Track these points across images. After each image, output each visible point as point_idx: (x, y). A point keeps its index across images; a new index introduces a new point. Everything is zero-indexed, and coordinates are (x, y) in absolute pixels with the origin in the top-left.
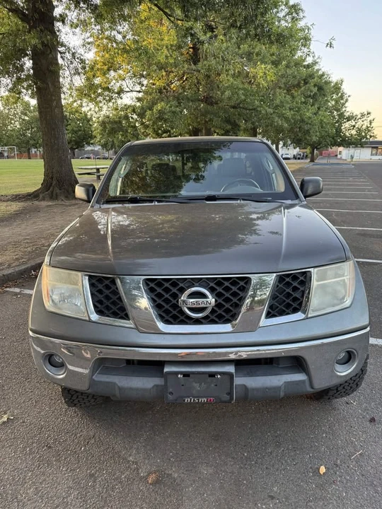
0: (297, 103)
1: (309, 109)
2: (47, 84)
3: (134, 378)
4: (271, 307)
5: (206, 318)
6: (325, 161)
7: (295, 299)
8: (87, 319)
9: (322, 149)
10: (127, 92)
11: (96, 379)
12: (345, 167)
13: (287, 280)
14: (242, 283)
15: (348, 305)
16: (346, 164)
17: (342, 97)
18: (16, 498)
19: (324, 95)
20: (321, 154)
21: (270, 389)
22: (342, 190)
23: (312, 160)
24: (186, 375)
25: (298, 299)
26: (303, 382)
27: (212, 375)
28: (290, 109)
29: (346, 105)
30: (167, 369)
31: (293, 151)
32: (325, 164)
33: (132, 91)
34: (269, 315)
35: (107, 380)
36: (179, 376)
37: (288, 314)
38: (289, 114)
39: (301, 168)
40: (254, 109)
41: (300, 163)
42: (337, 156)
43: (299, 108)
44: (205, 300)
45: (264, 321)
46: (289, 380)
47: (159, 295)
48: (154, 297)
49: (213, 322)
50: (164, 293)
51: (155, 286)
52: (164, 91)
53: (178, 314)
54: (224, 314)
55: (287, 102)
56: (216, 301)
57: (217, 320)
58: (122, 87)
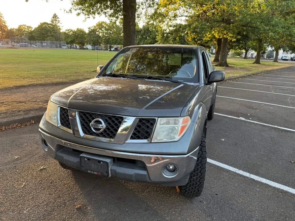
3: (71, 157)
4: (134, 134)
5: (101, 133)
7: (146, 132)
8: (57, 126)
10: (180, 16)
11: (58, 154)
13: (143, 121)
14: (120, 120)
15: (177, 140)
21: (127, 175)
24: (89, 159)
25: (148, 132)
26: (145, 175)
27: (99, 162)
28: (282, 28)
30: (81, 155)
33: (182, 16)
34: (132, 138)
35: (61, 155)
36: (85, 159)
37: (142, 139)
38: (281, 31)
40: (257, 27)
43: (289, 27)
44: (100, 125)
45: (129, 141)
46: (137, 173)
47: (84, 120)
48: (81, 120)
49: (104, 136)
50: (86, 119)
51: (83, 115)
52: (200, 16)
53: (90, 130)
54: (110, 133)
55: (281, 23)
56: (107, 126)
57: (106, 136)
58: (177, 14)
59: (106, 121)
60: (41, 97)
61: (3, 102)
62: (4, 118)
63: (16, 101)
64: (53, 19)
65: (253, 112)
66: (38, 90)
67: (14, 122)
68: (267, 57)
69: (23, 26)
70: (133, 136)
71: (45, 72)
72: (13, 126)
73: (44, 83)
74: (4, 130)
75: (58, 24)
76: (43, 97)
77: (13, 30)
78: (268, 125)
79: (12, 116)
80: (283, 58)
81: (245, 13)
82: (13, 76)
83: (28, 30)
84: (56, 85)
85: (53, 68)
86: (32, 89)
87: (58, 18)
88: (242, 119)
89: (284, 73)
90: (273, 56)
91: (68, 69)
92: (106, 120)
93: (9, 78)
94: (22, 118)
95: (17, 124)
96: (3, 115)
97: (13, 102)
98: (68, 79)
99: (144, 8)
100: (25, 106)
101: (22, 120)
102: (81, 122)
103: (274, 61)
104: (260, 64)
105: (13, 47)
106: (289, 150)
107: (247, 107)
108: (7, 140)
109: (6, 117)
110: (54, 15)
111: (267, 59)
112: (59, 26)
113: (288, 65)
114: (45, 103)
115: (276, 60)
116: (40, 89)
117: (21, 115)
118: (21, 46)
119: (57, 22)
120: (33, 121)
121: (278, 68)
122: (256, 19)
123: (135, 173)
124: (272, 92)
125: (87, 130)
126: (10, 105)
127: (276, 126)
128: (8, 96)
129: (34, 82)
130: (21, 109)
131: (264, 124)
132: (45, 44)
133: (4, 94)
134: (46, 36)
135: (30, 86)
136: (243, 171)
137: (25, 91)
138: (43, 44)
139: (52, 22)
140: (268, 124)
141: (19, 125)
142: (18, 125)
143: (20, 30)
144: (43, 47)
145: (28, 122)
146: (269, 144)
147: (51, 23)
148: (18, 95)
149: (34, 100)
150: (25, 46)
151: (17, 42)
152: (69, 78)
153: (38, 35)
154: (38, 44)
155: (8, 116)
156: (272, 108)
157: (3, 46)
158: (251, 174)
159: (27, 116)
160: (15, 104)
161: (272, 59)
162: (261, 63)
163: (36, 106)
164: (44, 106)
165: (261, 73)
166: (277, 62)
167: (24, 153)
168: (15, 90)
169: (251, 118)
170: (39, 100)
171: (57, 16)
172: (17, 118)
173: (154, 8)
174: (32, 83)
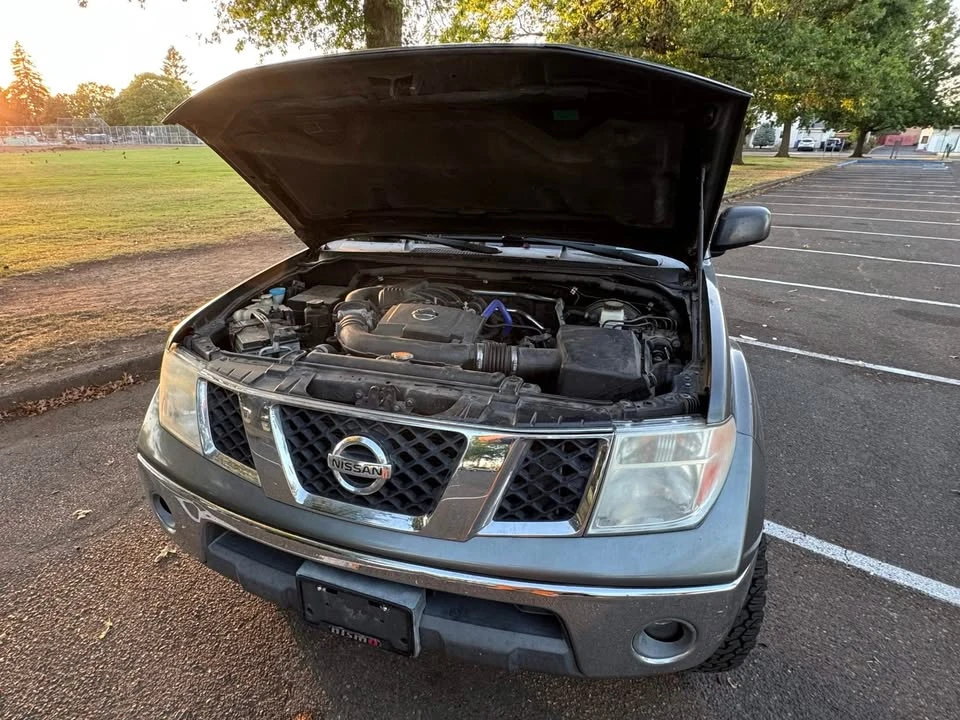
0: (835, 41)
1: (859, 54)
2: (382, 29)
3: (261, 566)
4: (510, 498)
5: (377, 495)
6: (886, 156)
7: (565, 492)
8: (199, 450)
9: (885, 131)
10: (520, 35)
11: (211, 550)
12: (926, 167)
13: (551, 450)
14: (450, 443)
15: (691, 524)
16: (932, 162)
17: (949, 27)
18: (110, 689)
19: (904, 24)
20: (882, 142)
21: (488, 653)
22: (899, 215)
23: (858, 154)
24: (332, 589)
26: (560, 657)
27: (376, 603)
29: (955, 43)
30: (301, 572)
31: (819, 135)
32: (885, 162)
33: (528, 34)
34: (503, 515)
35: (227, 558)
37: (544, 519)
39: (831, 168)
40: (744, 57)
41: (831, 159)
42: (916, 145)
43: (839, 54)
44: (371, 465)
45: (492, 528)
46: (529, 646)
47: (301, 436)
48: (292, 439)
49: (389, 507)
50: (308, 434)
51: (295, 420)
52: (581, 31)
53: (327, 478)
54: (410, 496)
55: (814, 41)
56: (396, 468)
57: (396, 503)
58: (513, 28)
59: (391, 447)
60: (147, 295)
61: (39, 319)
62: (41, 371)
63: (76, 314)
64: (167, 61)
65: (771, 314)
66: (138, 274)
67: (75, 382)
68: (755, 145)
69: (90, 87)
70: (507, 506)
71: (156, 215)
72: (70, 396)
73: (155, 250)
74: (44, 411)
75: (184, 77)
76: (154, 293)
77: (63, 98)
78: (833, 359)
79: (66, 365)
80: (800, 145)
81: (710, 17)
82: (67, 231)
83: (104, 96)
84: (190, 255)
85: (178, 203)
86: (123, 271)
87: (180, 58)
88: (750, 343)
89: (815, 188)
90: (771, 142)
91: (218, 205)
92: (392, 441)
93: (58, 238)
94: (95, 368)
95: (82, 388)
96: (37, 361)
97: (69, 315)
98: (222, 233)
99: (423, 13)
100: (103, 330)
101: (95, 374)
102: (291, 447)
103: (777, 156)
104: (743, 164)
105: (69, 147)
106: (931, 446)
107: (750, 300)
108: (53, 447)
109: (49, 369)
110: (169, 51)
111: (757, 150)
112: (186, 82)
113: (819, 166)
114: (160, 315)
115: (783, 152)
116: (146, 269)
117: (93, 357)
118: (90, 143)
119: (179, 70)
120: (130, 377)
121: (795, 173)
122: (743, 32)
123: (519, 649)
124: (805, 248)
125: (316, 476)
126: (58, 328)
127: (860, 363)
128: (54, 298)
129: (128, 247)
130: (92, 338)
131: (820, 356)
132: (153, 135)
133: (42, 291)
134: (152, 110)
135: (117, 260)
136: (818, 537)
137: (103, 277)
138: (148, 133)
139: (166, 71)
140: (833, 355)
141: (89, 392)
142: (85, 391)
143: (82, 96)
144: (147, 141)
145: (114, 381)
146: (863, 428)
147: (163, 74)
148: (83, 292)
149: (129, 308)
150: (101, 142)
151: (80, 133)
152: (223, 230)
153: (132, 110)
154: (134, 134)
155: (55, 365)
156: (823, 300)
157: (42, 144)
158: (849, 552)
159: (109, 363)
160: (74, 322)
161: (770, 150)
162: (745, 161)
163: (137, 328)
164: (160, 324)
165: (754, 191)
166: (788, 156)
167: (107, 495)
168: (75, 277)
169: (775, 339)
170: (146, 307)
171: (177, 53)
172: (80, 370)
173: (450, 12)
174: (121, 251)
